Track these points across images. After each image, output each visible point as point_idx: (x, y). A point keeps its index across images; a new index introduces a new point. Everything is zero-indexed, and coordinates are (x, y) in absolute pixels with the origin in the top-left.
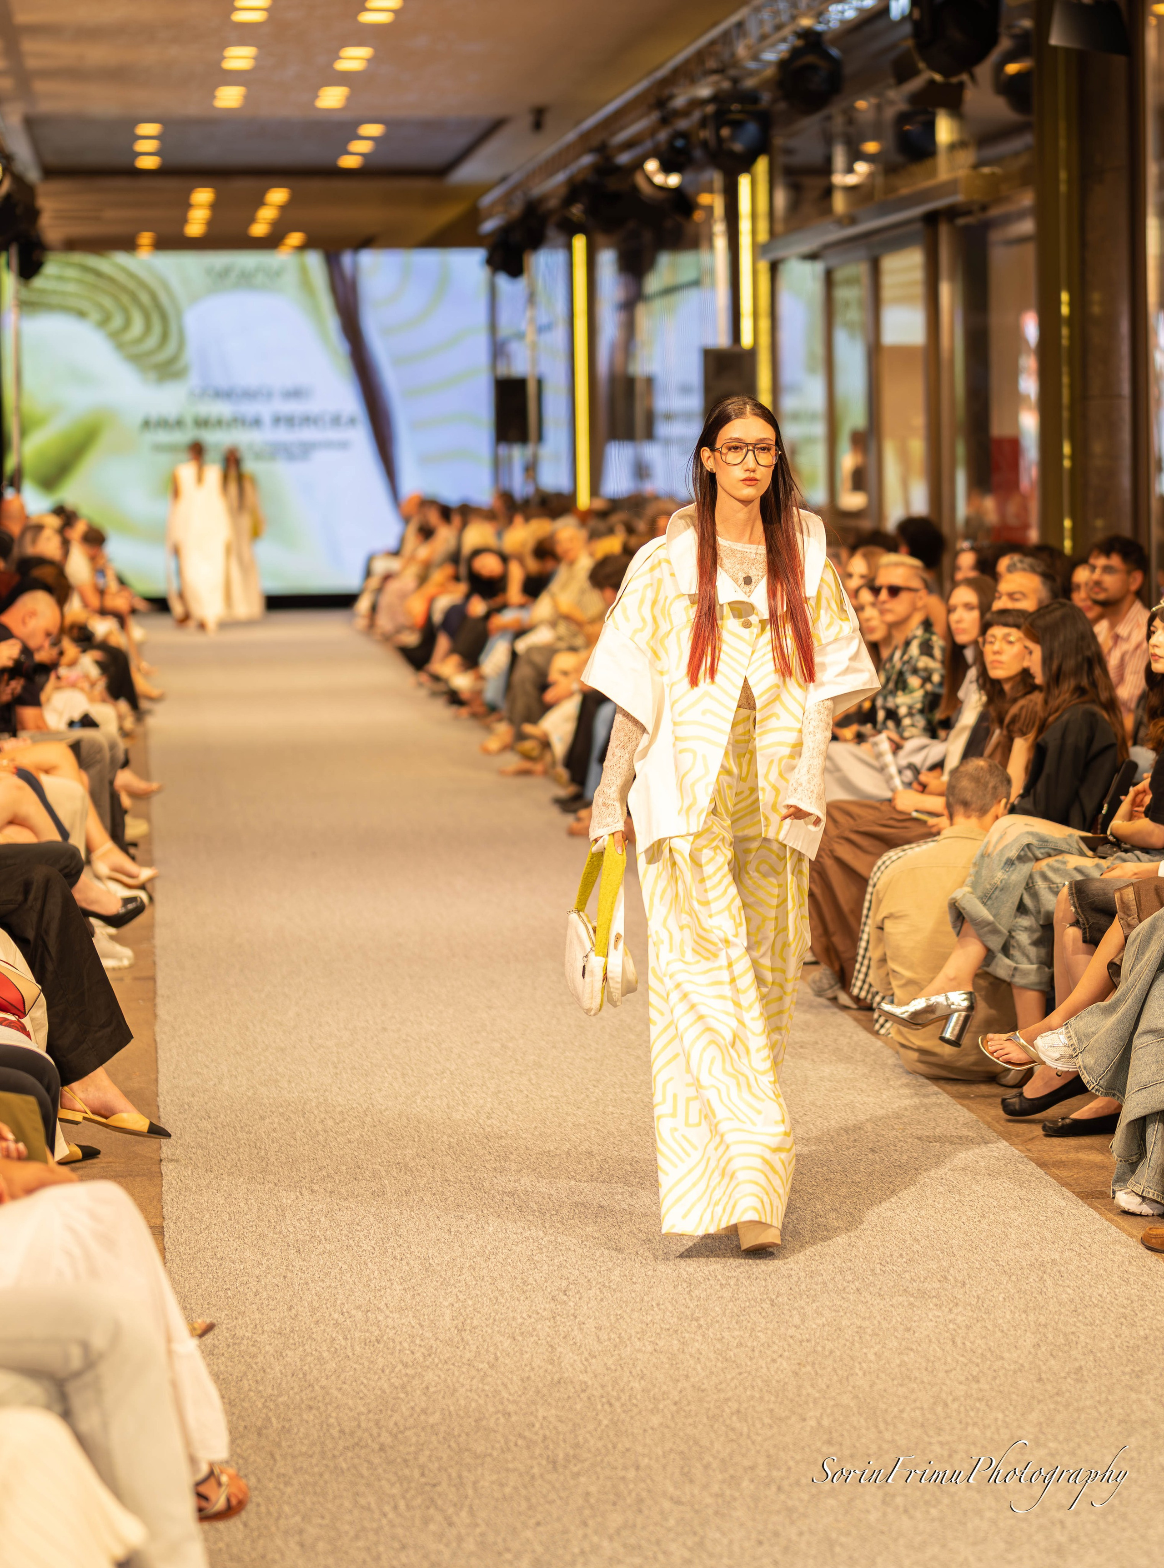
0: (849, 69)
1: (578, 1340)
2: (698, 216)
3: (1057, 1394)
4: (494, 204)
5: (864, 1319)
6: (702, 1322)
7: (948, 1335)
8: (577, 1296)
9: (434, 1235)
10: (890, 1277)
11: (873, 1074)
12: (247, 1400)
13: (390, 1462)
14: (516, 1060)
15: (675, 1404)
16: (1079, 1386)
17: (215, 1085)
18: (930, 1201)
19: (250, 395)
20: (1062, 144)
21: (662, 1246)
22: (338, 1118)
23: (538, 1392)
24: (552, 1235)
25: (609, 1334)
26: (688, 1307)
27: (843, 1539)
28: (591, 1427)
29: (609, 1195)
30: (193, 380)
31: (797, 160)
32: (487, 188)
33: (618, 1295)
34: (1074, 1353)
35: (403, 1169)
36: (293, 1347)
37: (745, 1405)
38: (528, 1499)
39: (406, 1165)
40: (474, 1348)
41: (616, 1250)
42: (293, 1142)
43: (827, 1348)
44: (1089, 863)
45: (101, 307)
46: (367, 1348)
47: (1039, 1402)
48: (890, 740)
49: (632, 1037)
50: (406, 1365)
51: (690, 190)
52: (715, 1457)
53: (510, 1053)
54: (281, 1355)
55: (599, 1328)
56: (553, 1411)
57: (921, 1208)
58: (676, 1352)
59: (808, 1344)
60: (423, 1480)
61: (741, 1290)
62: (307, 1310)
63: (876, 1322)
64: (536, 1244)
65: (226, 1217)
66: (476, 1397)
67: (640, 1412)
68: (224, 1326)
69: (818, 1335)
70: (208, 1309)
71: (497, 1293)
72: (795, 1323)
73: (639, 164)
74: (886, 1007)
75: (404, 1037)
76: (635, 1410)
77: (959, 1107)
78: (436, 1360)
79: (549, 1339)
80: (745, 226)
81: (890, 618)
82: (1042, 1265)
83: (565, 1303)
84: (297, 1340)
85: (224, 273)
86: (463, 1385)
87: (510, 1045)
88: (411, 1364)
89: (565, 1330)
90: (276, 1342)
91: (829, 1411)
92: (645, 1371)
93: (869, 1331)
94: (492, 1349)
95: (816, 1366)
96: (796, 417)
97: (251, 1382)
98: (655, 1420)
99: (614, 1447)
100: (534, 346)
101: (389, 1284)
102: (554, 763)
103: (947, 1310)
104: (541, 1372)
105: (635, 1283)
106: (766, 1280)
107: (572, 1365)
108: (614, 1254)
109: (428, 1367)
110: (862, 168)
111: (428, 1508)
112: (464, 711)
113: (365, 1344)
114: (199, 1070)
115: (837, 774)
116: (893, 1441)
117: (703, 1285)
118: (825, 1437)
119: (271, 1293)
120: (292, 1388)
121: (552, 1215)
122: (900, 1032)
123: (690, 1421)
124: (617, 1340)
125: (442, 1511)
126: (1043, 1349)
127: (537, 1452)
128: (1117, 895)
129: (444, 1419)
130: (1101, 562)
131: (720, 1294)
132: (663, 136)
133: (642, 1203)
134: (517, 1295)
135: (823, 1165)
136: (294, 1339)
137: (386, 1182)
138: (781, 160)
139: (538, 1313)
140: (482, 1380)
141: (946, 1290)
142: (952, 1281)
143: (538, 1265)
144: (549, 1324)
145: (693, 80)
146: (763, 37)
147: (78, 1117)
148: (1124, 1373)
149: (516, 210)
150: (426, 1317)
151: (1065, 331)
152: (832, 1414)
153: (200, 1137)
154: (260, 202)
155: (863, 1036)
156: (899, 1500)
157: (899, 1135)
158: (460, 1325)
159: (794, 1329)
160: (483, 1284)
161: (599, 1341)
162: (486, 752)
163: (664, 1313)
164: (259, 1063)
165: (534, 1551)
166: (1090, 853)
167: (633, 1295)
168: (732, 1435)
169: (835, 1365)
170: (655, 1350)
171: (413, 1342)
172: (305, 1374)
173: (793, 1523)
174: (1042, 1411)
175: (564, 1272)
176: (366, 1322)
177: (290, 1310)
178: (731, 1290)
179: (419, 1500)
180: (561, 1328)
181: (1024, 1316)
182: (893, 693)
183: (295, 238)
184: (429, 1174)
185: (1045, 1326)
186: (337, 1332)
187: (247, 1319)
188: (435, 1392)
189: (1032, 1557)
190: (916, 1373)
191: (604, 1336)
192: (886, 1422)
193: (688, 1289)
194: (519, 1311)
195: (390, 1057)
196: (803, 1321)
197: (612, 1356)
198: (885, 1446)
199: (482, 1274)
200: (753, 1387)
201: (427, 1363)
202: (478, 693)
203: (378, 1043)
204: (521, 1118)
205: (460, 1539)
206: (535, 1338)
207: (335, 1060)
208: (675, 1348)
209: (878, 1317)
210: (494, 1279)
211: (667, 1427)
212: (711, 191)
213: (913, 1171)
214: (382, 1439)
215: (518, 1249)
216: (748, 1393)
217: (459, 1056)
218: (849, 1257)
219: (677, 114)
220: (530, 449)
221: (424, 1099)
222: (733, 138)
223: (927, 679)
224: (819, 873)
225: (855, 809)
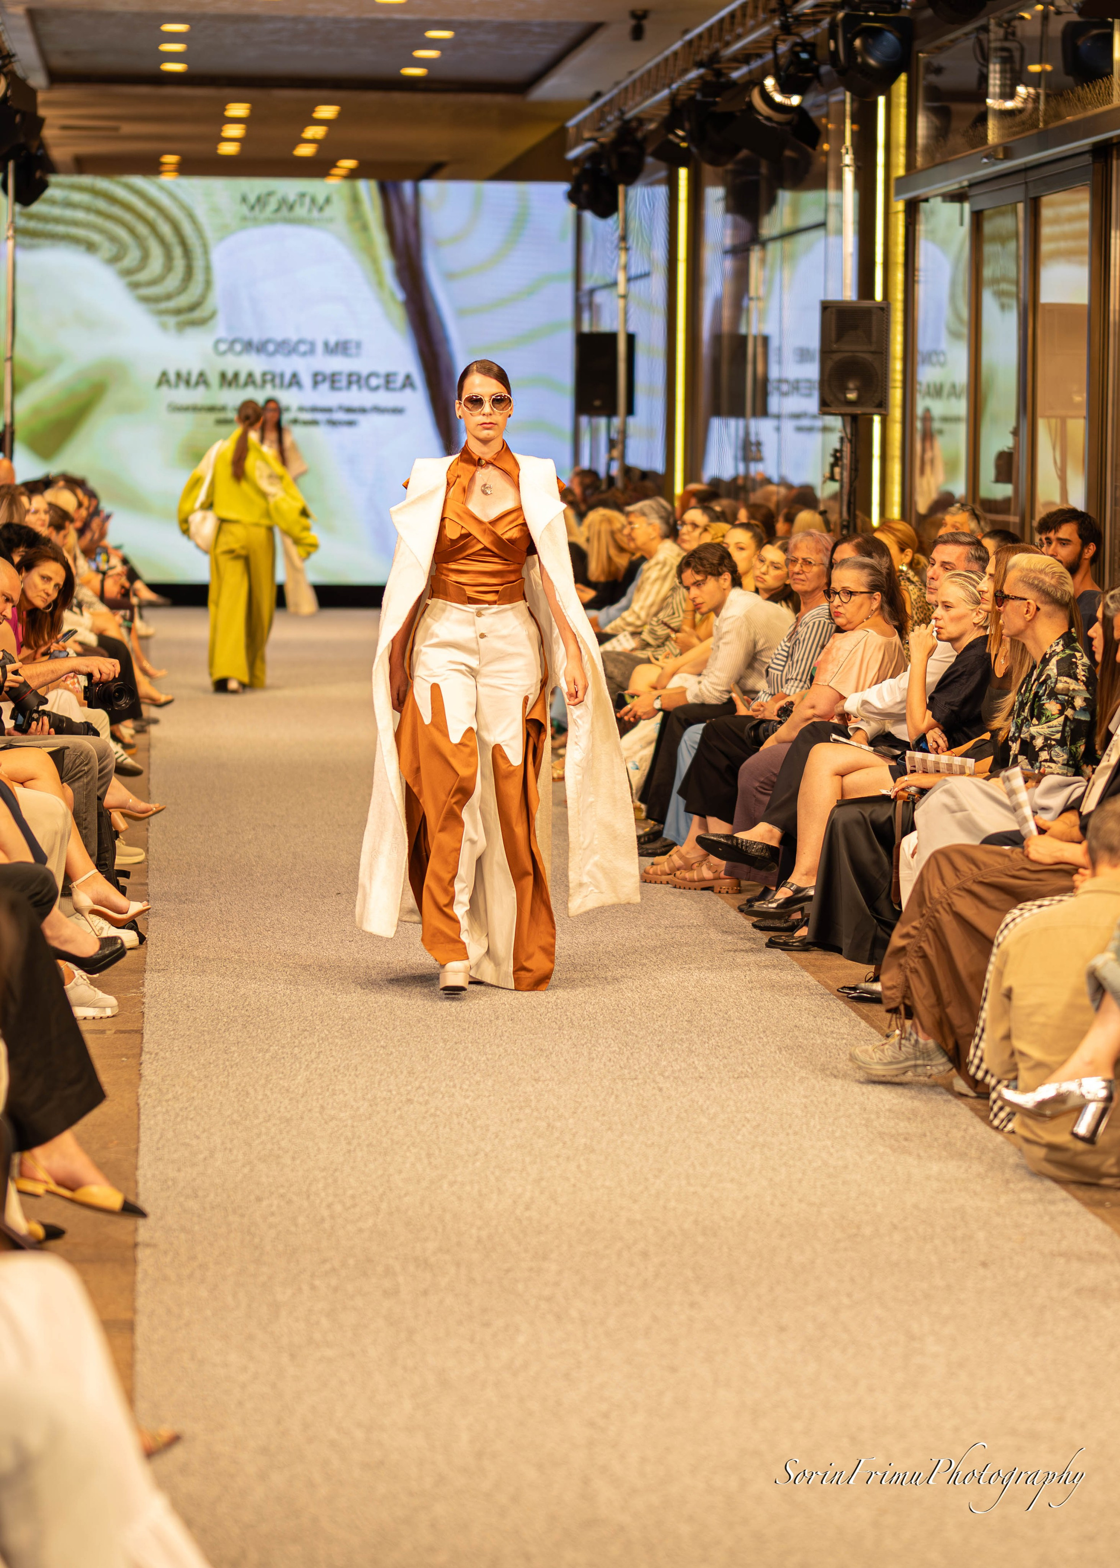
2: (826, 144)
4: (581, 127)
11: (990, 1174)
14: (565, 1143)
17: (205, 1159)
19: (287, 349)
22: (349, 1203)
30: (220, 329)
31: (943, 81)
32: (573, 108)
42: (293, 1229)
45: (113, 239)
49: (705, 1121)
51: (813, 113)
53: (557, 1134)
65: (209, 1313)
73: (756, 81)
74: (1009, 1095)
75: (433, 1110)
77: (1091, 1217)
87: (558, 1124)
96: (933, 390)
100: (626, 297)
110: (1021, 90)
114: (187, 1141)
115: (960, 815)
122: (1024, 1125)
132: (784, 47)
138: (924, 80)
147: (40, 1189)
149: (608, 135)
154: (307, 120)
155: (981, 1128)
164: (259, 1135)
182: (1028, 721)
183: (346, 165)
195: (414, 1133)
203: (401, 1117)
204: (566, 1211)
207: (350, 1134)
217: (497, 1136)
219: (801, 20)
220: (617, 422)
221: (451, 1184)
222: (867, 50)
223: (1070, 703)
224: (934, 931)
225: (980, 856)
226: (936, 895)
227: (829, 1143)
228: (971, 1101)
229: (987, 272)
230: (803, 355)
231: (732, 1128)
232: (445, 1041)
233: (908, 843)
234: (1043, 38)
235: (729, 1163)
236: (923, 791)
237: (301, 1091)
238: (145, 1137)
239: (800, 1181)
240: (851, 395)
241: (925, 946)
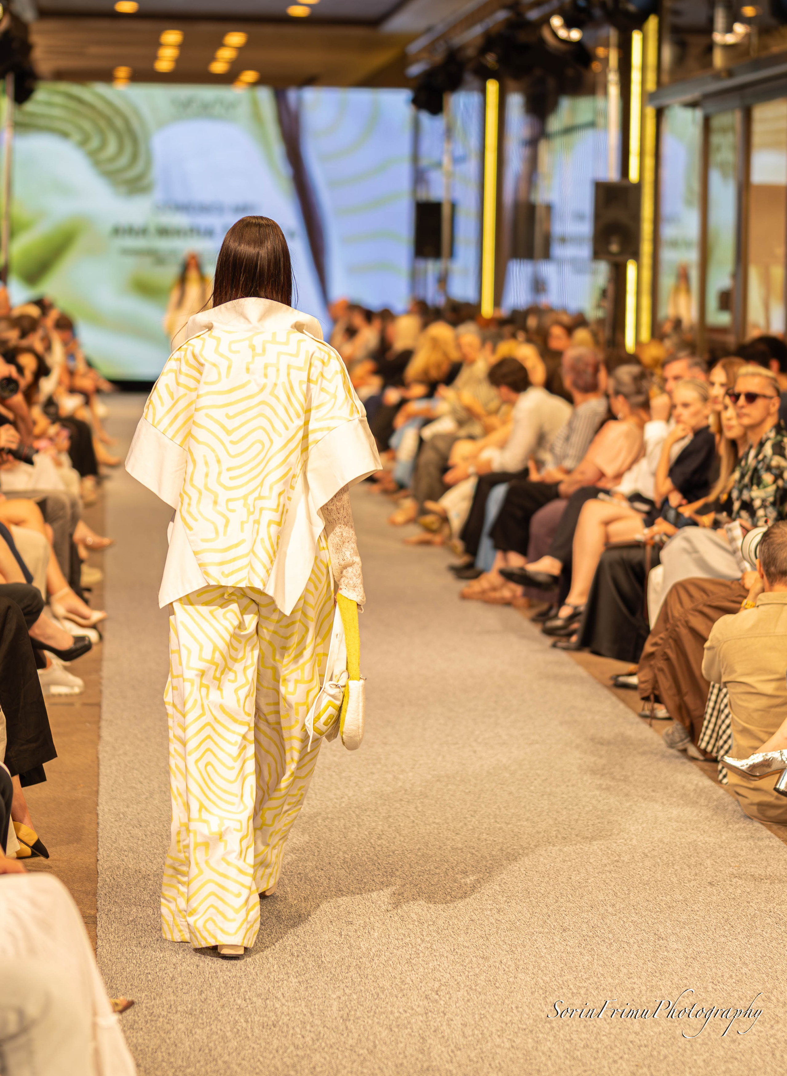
1: (446, 1034)
2: (596, 66)
4: (420, 51)
6: (554, 1024)
7: (767, 1048)
8: (448, 996)
9: (327, 937)
10: (721, 995)
11: (715, 817)
12: (160, 1069)
17: (146, 798)
18: (759, 931)
19: (205, 209)
21: (523, 957)
24: (429, 942)
25: (473, 1030)
29: (480, 911)
30: (157, 195)
31: (682, 21)
32: (413, 37)
33: (483, 997)
35: (303, 879)
36: (202, 1026)
40: (356, 1035)
41: (483, 958)
43: (662, 1053)
45: (81, 129)
46: (264, 1030)
48: (742, 527)
49: (507, 775)
50: (297, 1048)
51: (589, 44)
54: (191, 1032)
55: (465, 1025)
57: (751, 936)
58: (530, 1049)
59: (645, 1049)
61: (590, 999)
62: (215, 995)
63: (706, 1033)
64: (414, 949)
68: (144, 1005)
69: (654, 1041)
70: (131, 989)
71: (378, 990)
72: (635, 1030)
73: (546, 20)
74: (729, 760)
78: (323, 1044)
79: (421, 1032)
80: (636, 76)
81: (746, 421)
83: (436, 1001)
84: (205, 1020)
85: (187, 104)
86: (345, 1067)
87: (401, 776)
88: (301, 1046)
89: (435, 1024)
90: (187, 1021)
92: (502, 1063)
94: (371, 1038)
95: (652, 1069)
96: (674, 244)
97: (164, 1054)
100: (450, 175)
101: (286, 977)
102: (450, 536)
103: (769, 1026)
104: (413, 1060)
105: (498, 988)
106: (611, 991)
107: (439, 1056)
108: (481, 961)
109: (316, 1050)
110: (739, 28)
112: (376, 487)
113: (263, 1027)
114: (134, 785)
115: (695, 555)
117: (556, 993)
119: (185, 979)
120: (199, 1062)
121: (429, 925)
124: (480, 1036)
133: (507, 919)
134: (395, 992)
135: (666, 894)
136: (202, 1019)
137: (289, 889)
138: (669, 20)
139: (413, 1009)
140: (362, 1064)
141: (769, 1008)
142: (775, 1001)
143: (415, 968)
144: (421, 1018)
149: (439, 57)
150: (316, 1007)
153: (132, 842)
154: (220, 44)
155: (708, 784)
157: (735, 872)
158: (345, 1016)
159: (634, 1035)
160: (367, 981)
161: (464, 1036)
162: (393, 523)
163: (522, 1014)
167: (496, 998)
169: (668, 1069)
170: (512, 1047)
171: (304, 1028)
172: (210, 1050)
175: (437, 974)
176: (265, 1008)
177: (201, 994)
178: (581, 998)
180: (432, 1023)
182: (749, 487)
183: (249, 76)
184: (325, 884)
186: (240, 1015)
187: (164, 1000)
188: (321, 1072)
191: (468, 1031)
193: (543, 996)
194: (396, 1006)
196: (642, 1029)
197: (475, 1049)
199: (366, 972)
201: (316, 1046)
202: (387, 472)
204: (407, 840)
206: (409, 1030)
208: (530, 1046)
210: (377, 978)
212: (607, 45)
213: (745, 904)
215: (399, 953)
217: (357, 784)
218: (686, 976)
220: (443, 263)
221: (324, 820)
223: (779, 476)
225: (709, 586)
226: (676, 615)
227: (597, 793)
228: (700, 763)
231: (527, 781)
233: (656, 575)
235: (525, 807)
238: (104, 782)
239: (577, 821)
240: (614, 248)
241: (669, 652)
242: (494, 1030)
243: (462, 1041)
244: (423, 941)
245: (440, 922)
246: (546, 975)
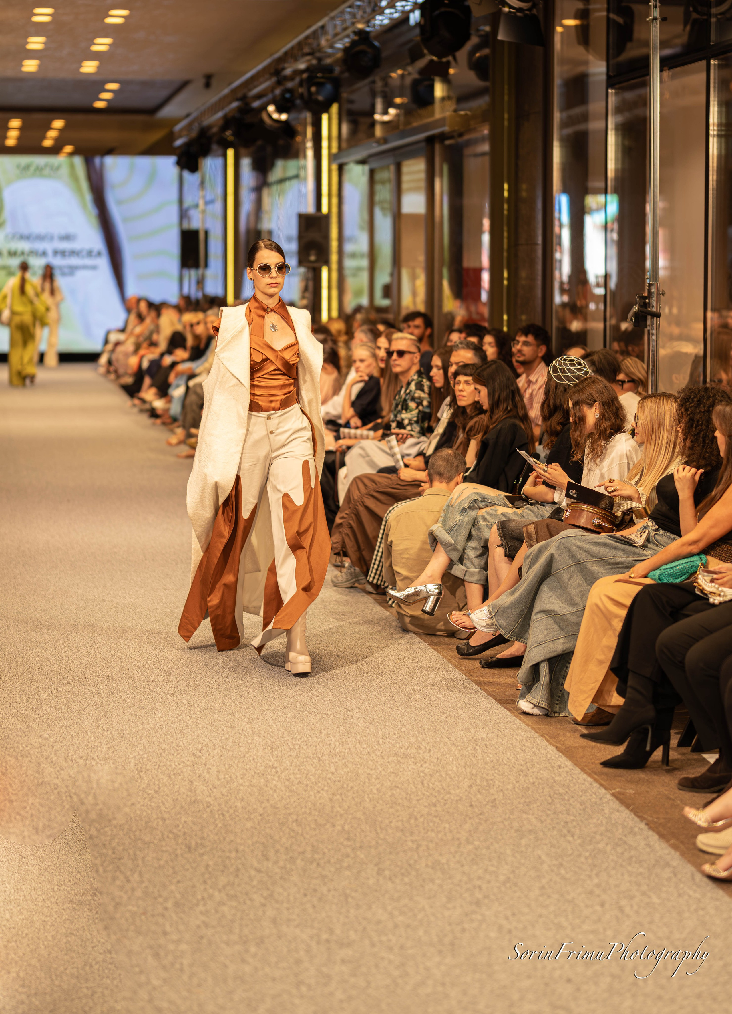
0: (384, 54)
1: (206, 778)
2: (298, 139)
3: (481, 814)
4: (182, 130)
5: (372, 769)
6: (278, 769)
7: (419, 779)
8: (207, 753)
9: (127, 717)
10: (388, 746)
11: (384, 631)
13: (96, 845)
15: (261, 815)
16: (493, 810)
18: (413, 703)
19: (40, 238)
20: (506, 98)
21: (257, 726)
23: (182, 807)
24: (194, 718)
25: (224, 775)
26: (270, 761)
27: (353, 894)
28: (211, 827)
30: (8, 229)
31: (354, 107)
32: (177, 121)
33: (231, 753)
34: (492, 791)
35: (111, 680)
37: (301, 817)
38: (173, 868)
39: (113, 677)
40: (146, 782)
42: (48, 663)
43: (349, 785)
44: (509, 511)
47: (470, 818)
51: (293, 123)
52: (282, 846)
53: (175, 615)
55: (219, 772)
56: (190, 818)
57: (408, 707)
59: (339, 783)
60: (114, 856)
63: (378, 771)
64: (185, 724)
66: (146, 809)
67: (240, 820)
69: (344, 778)
71: (161, 751)
72: (331, 771)
73: (264, 108)
74: (392, 592)
75: (115, 605)
76: (237, 819)
77: (432, 650)
79: (189, 777)
80: (325, 144)
82: (476, 741)
83: (200, 757)
85: (26, 168)
86: (139, 803)
89: (199, 772)
91: (349, 821)
92: (244, 796)
93: (374, 776)
94: (157, 782)
95: (343, 796)
96: (352, 256)
98: (249, 825)
99: (224, 839)
100: (204, 212)
101: (99, 745)
103: (419, 765)
104: (184, 796)
105: (241, 747)
107: (202, 793)
108: (230, 730)
110: (392, 111)
111: (116, 871)
112: (158, 421)
115: (367, 458)
116: (385, 839)
118: (346, 836)
121: (195, 707)
122: (399, 607)
123: (269, 825)
125: (123, 873)
126: (474, 788)
127: (180, 841)
128: (524, 529)
129: (127, 822)
130: (522, 339)
131: (289, 754)
132: (278, 91)
133: (247, 702)
134: (172, 752)
137: (101, 687)
138: (346, 106)
139: (184, 763)
140: (150, 800)
142: (423, 749)
143: (186, 736)
144: (190, 769)
145: (296, 60)
146: (336, 35)
148: (520, 803)
149: (194, 134)
150: (120, 763)
151: (506, 206)
152: (351, 823)
154: (48, 127)
155: (378, 609)
156: (387, 873)
158: (139, 769)
159: (331, 774)
160: (153, 746)
161: (219, 779)
162: (170, 444)
163: (257, 763)
165: (175, 897)
166: (510, 505)
167: (240, 753)
168: (292, 834)
169: (354, 795)
170: (250, 785)
173: (325, 884)
174: (472, 824)
175: (200, 739)
179: (111, 867)
180: (197, 771)
181: (464, 769)
182: (400, 412)
183: (69, 149)
184: (125, 682)
185: (476, 775)
189: (461, 906)
190: (400, 801)
191: (221, 776)
192: (381, 828)
194: (173, 761)
195: (106, 616)
196: (336, 770)
197: (226, 788)
198: (380, 842)
199: (153, 740)
200: (306, 807)
202: (167, 411)
203: (100, 608)
205: (133, 889)
206: (182, 776)
208: (262, 784)
209: (380, 769)
210: (160, 743)
211: (255, 828)
212: (305, 124)
213: (403, 686)
214: (91, 832)
215: (175, 726)
216: (303, 810)
217: (146, 616)
219: (287, 78)
220: (200, 271)
222: (318, 92)
223: (420, 404)
224: (355, 515)
225: (377, 479)
226: (356, 498)
228: (374, 595)
229: (377, 198)
230: (289, 239)
232: (121, 571)
233: (342, 472)
234: (402, 87)
236: (349, 448)
237: (51, 596)
240: (313, 258)
241: (351, 522)
242: (238, 775)
243: (217, 783)
244: (191, 718)
245: (202, 705)
246: (272, 737)
